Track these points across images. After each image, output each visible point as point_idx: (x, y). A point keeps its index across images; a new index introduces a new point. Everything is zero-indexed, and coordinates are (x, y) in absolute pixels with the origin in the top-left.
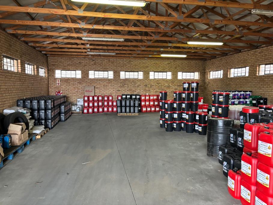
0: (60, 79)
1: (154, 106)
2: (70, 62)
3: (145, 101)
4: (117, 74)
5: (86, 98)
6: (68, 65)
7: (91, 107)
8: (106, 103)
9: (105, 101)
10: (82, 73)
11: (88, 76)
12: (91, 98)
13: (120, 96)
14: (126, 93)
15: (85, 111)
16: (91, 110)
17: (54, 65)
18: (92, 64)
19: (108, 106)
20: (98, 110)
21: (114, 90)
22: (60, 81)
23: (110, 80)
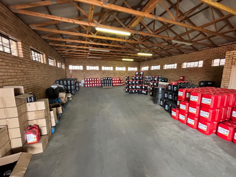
0: (72, 70)
1: (118, 83)
2: (76, 62)
3: (114, 80)
4: (100, 68)
5: (86, 80)
6: (76, 63)
7: (89, 84)
8: (95, 82)
9: (95, 81)
10: (83, 67)
11: (86, 69)
12: (88, 80)
13: (102, 78)
14: (105, 77)
15: (86, 86)
16: (89, 85)
17: (68, 63)
18: (88, 63)
19: (97, 83)
20: (92, 85)
21: (99, 76)
22: (72, 71)
23: (97, 71)
